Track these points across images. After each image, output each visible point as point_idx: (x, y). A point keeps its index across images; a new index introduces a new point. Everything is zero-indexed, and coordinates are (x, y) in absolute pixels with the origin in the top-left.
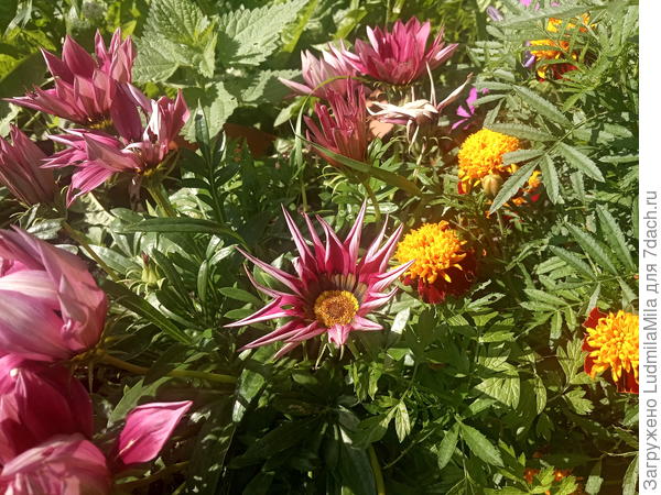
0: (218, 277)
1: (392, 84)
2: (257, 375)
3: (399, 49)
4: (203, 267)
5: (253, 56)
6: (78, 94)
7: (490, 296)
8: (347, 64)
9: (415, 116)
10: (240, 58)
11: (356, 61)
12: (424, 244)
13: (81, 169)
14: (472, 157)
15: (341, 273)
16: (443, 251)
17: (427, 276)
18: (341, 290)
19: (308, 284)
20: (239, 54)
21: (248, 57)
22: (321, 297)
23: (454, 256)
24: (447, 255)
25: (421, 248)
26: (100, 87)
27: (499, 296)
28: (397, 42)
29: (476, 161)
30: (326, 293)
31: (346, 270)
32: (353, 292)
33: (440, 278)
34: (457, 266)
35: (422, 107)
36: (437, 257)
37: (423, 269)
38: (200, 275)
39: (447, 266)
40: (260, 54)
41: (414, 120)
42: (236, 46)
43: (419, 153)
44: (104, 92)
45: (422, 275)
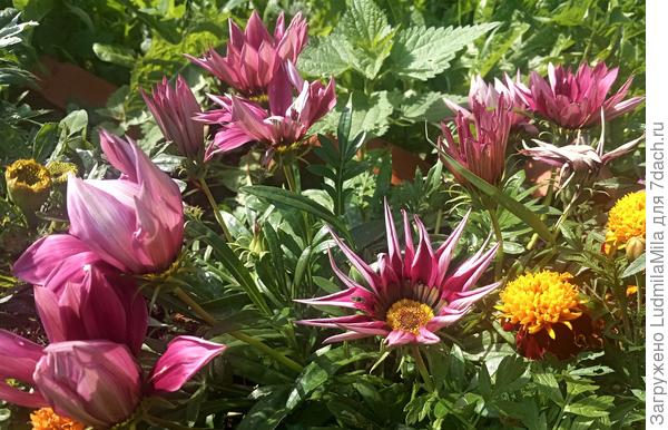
0: (317, 266)
1: (559, 125)
2: (323, 371)
3: (579, 92)
4: (306, 252)
5: (423, 71)
6: (243, 62)
7: (596, 368)
8: (517, 97)
9: (572, 160)
10: (411, 71)
11: (527, 95)
12: (537, 289)
13: (226, 129)
14: (624, 216)
15: (425, 284)
16: (554, 302)
17: (529, 324)
18: (421, 302)
19: (388, 285)
20: (410, 67)
21: (418, 71)
22: (399, 303)
23: (566, 311)
24: (558, 308)
25: (531, 293)
26: (265, 59)
27: (607, 370)
28: (579, 85)
29: (628, 221)
30: (405, 301)
31: (431, 282)
32: (433, 307)
33: (543, 332)
34: (568, 324)
35: (584, 153)
36: (546, 308)
37: (525, 315)
38: (301, 259)
39: (555, 320)
40: (431, 70)
41: (571, 164)
42: (411, 59)
43: (568, 202)
44: (268, 67)
45: (523, 322)
